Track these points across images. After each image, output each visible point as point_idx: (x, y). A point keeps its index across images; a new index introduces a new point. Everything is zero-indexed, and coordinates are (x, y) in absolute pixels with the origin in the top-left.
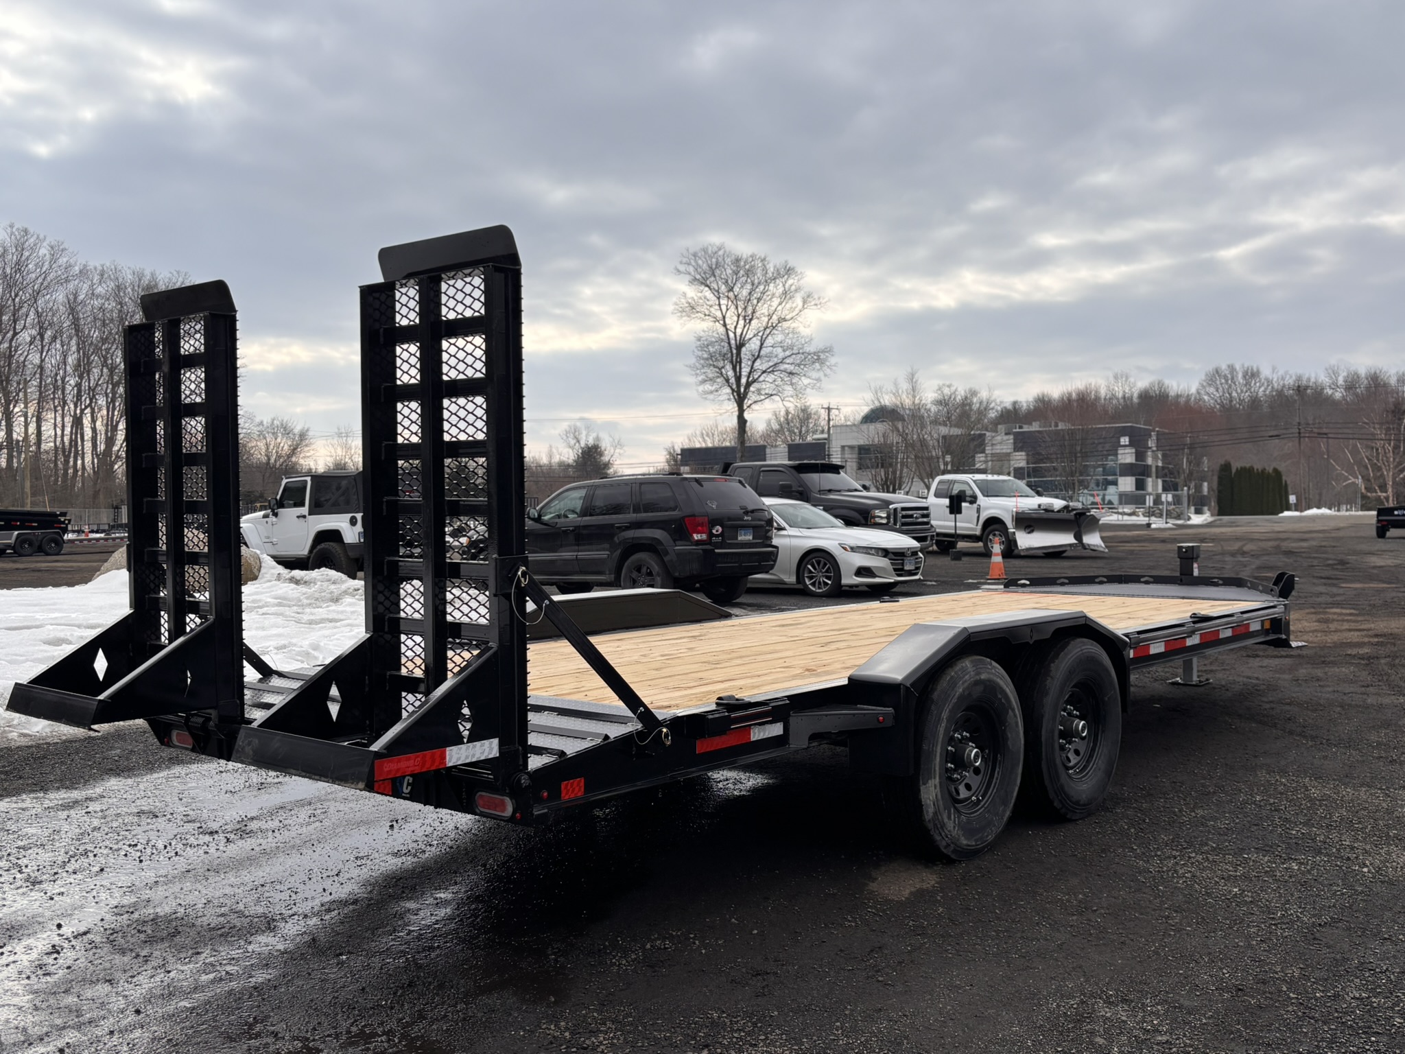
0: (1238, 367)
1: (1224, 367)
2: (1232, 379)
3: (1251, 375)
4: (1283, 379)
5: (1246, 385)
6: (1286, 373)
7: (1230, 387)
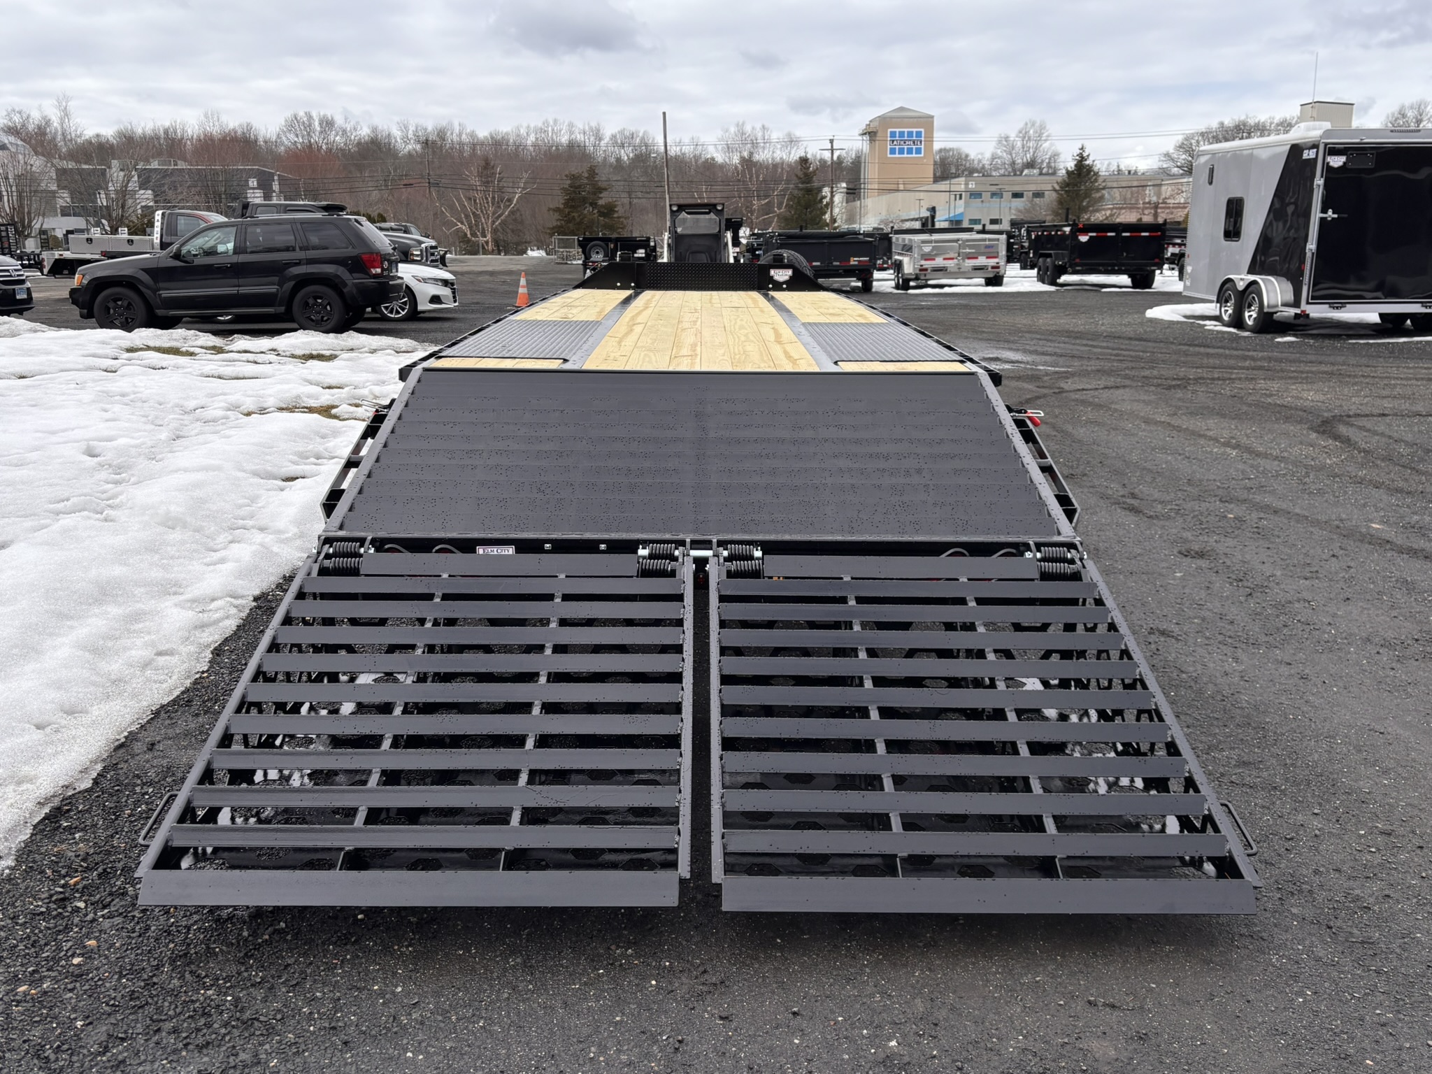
0: (314, 114)
1: (301, 114)
2: (310, 125)
3: (328, 124)
4: (355, 129)
5: (321, 132)
6: (358, 123)
7: (309, 134)
